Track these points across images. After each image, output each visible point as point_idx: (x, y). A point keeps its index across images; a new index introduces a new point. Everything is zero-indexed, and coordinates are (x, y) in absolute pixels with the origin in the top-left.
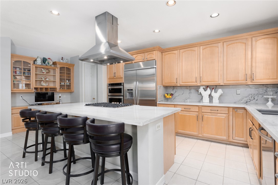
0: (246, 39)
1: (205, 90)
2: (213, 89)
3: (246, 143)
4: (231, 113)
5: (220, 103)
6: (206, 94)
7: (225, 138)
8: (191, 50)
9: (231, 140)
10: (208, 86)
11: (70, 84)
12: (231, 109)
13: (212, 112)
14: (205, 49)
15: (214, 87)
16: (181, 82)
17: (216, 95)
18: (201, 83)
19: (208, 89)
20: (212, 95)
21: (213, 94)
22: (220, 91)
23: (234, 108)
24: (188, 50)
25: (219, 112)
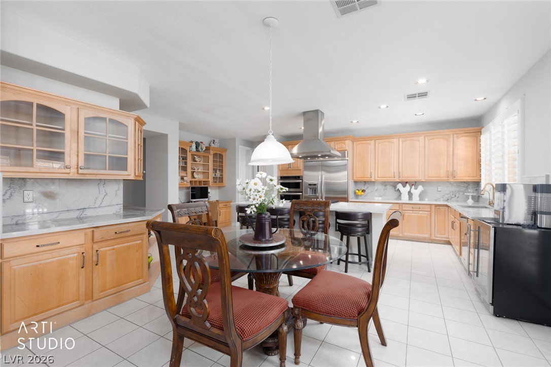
0: (448, 135)
1: (404, 186)
2: (413, 185)
3: (448, 239)
4: (433, 210)
5: (420, 200)
6: (404, 190)
7: (427, 236)
8: (389, 142)
9: (433, 237)
10: (407, 183)
11: (222, 175)
12: (433, 207)
13: (414, 209)
14: (404, 141)
15: (414, 184)
16: (376, 176)
17: (416, 192)
18: (400, 179)
19: (408, 185)
20: (412, 192)
21: (413, 190)
22: (420, 188)
23: (436, 205)
24: (386, 142)
25: (421, 210)
